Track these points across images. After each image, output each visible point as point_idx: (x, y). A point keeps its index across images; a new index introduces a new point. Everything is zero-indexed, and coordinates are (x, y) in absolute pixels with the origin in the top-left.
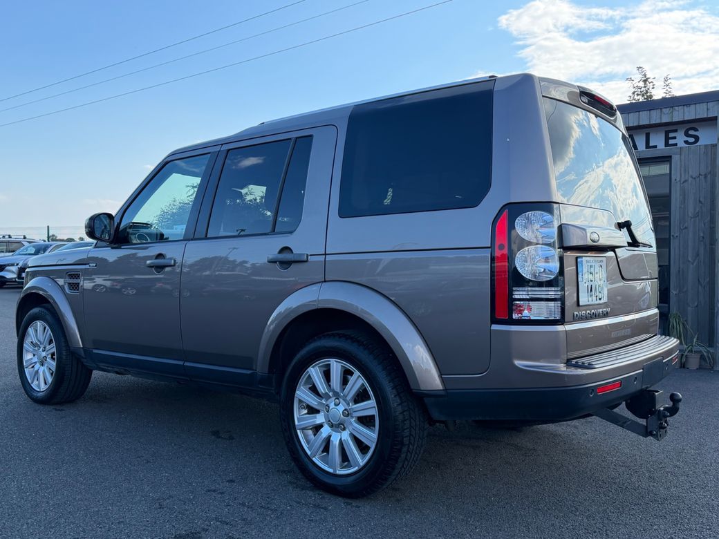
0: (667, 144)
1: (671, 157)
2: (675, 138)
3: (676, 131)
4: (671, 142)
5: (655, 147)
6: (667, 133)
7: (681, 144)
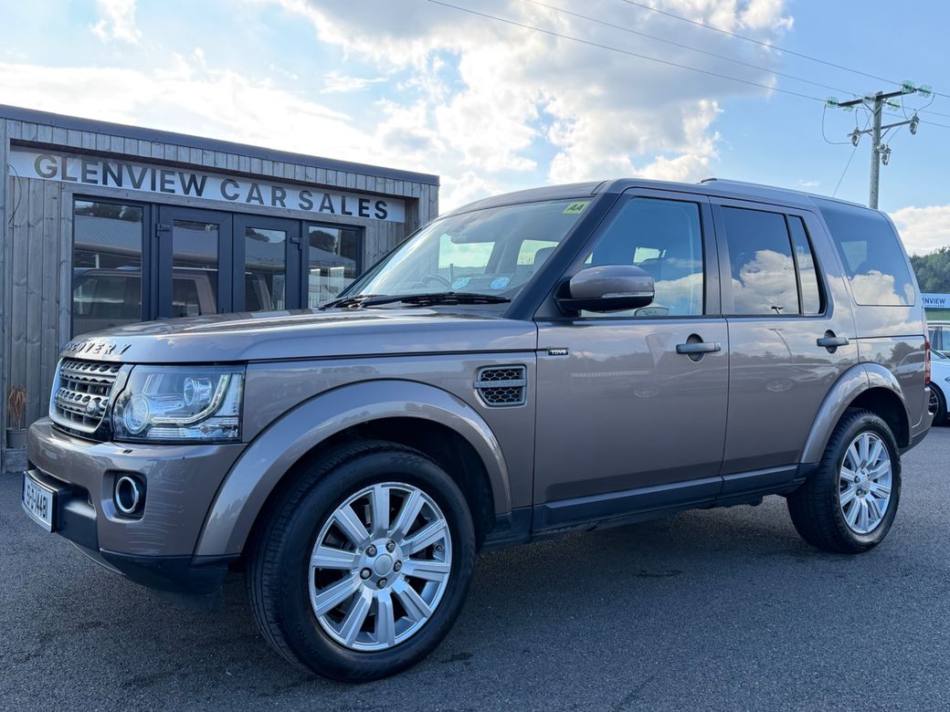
0: (361, 214)
1: (364, 227)
2: (367, 208)
3: (368, 201)
4: (364, 212)
5: (350, 214)
6: (361, 201)
7: (373, 216)
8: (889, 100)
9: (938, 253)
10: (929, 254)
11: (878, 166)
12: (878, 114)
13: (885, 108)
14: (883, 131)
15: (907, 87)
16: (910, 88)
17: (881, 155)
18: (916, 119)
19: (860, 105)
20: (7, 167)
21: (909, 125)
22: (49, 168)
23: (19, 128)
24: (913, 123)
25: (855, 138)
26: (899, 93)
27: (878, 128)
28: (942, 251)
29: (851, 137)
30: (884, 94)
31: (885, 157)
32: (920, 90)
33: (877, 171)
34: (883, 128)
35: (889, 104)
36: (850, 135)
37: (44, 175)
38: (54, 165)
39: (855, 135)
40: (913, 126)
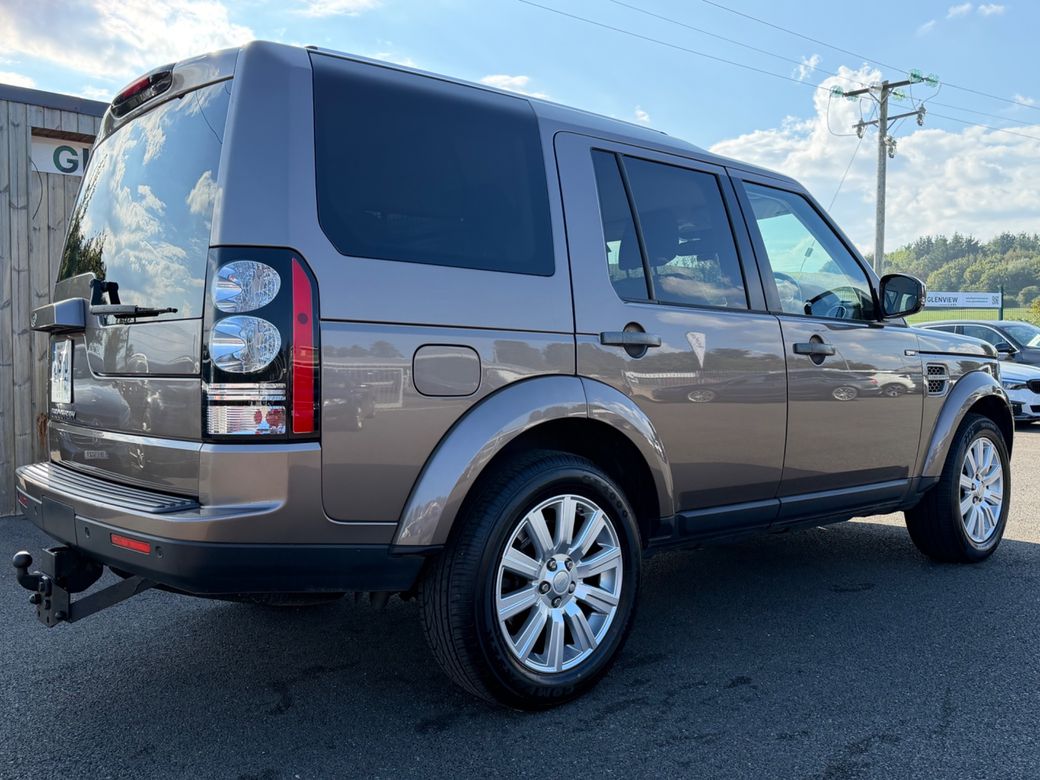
8: (895, 89)
9: (904, 249)
10: (894, 251)
11: (885, 159)
12: (883, 105)
13: (891, 98)
14: (889, 123)
15: (915, 76)
16: (918, 77)
17: (888, 147)
18: (922, 110)
19: (867, 95)
20: (29, 160)
21: (916, 115)
22: (69, 161)
23: (40, 116)
24: (920, 113)
25: (860, 130)
26: (907, 83)
27: (884, 119)
28: (908, 248)
29: (856, 129)
30: (890, 83)
31: (891, 150)
32: (927, 79)
33: (884, 164)
34: (889, 119)
35: (895, 94)
36: (855, 126)
37: (64, 170)
38: (74, 158)
39: (861, 125)
40: (920, 117)
